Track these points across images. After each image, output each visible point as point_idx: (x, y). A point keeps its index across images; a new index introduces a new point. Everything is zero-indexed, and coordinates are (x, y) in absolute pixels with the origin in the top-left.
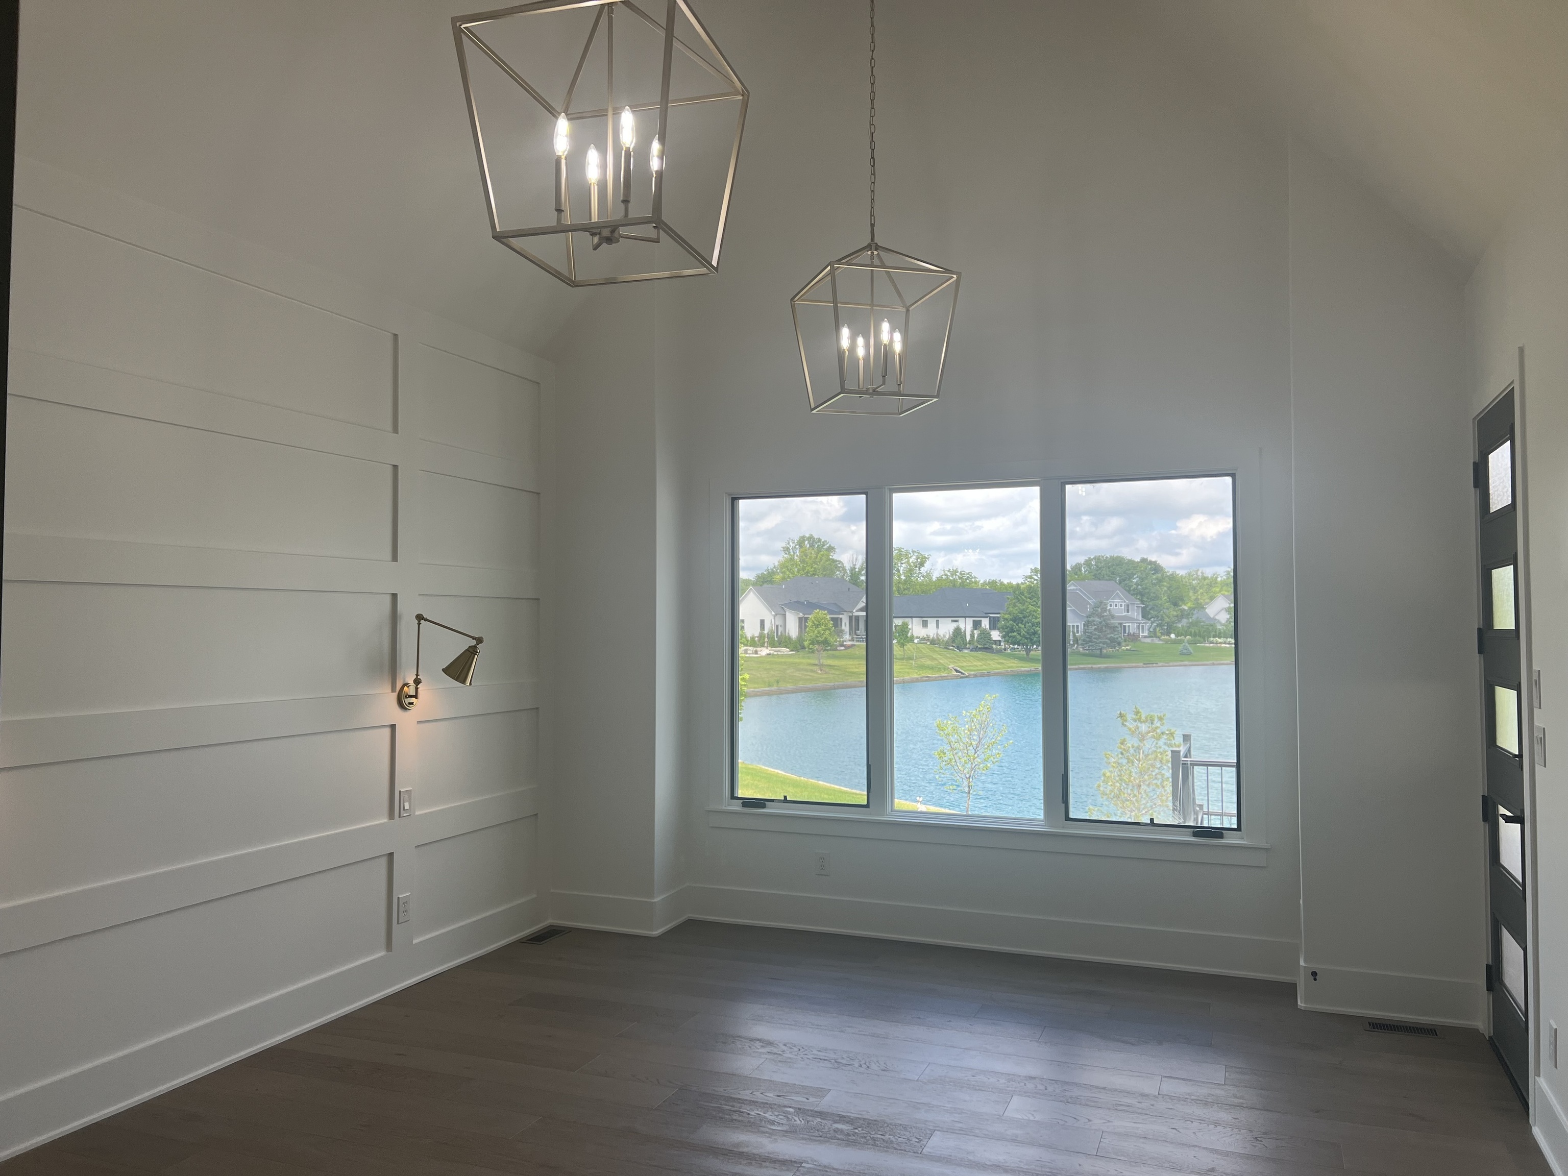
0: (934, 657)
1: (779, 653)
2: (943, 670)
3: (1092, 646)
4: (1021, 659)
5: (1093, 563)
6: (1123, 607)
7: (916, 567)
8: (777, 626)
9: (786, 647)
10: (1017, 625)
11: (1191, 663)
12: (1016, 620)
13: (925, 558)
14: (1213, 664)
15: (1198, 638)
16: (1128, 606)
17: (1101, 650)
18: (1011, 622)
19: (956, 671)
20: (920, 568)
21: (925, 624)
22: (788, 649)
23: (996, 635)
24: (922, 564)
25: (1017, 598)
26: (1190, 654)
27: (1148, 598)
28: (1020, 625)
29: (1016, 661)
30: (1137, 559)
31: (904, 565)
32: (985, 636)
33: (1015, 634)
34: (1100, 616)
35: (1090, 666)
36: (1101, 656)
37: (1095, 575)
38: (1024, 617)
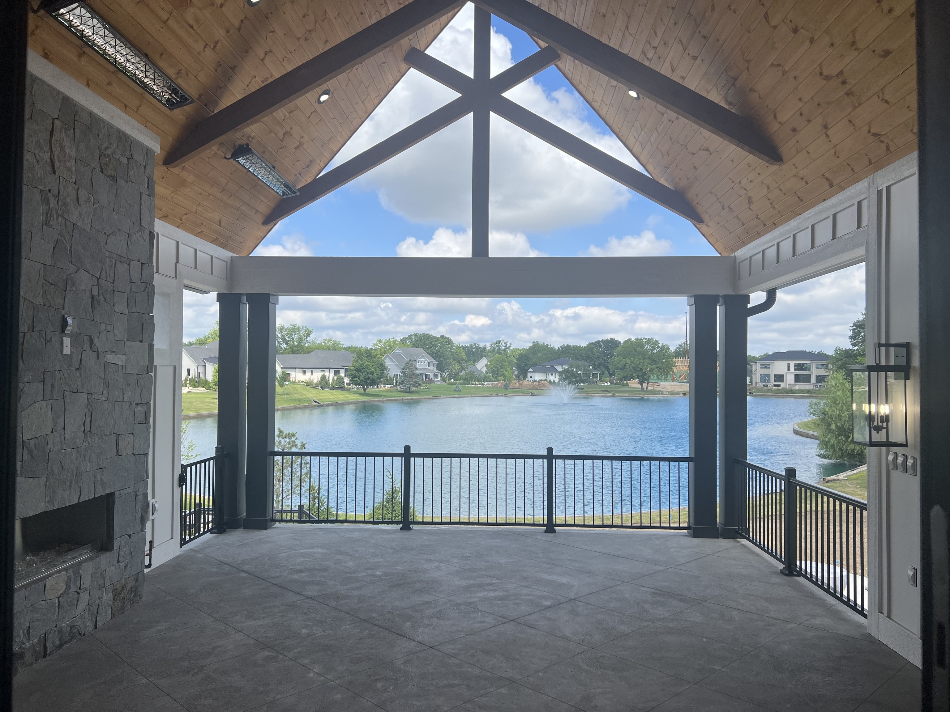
0: (304, 393)
1: (198, 391)
2: (306, 401)
3: (404, 386)
4: (360, 394)
5: (413, 337)
6: (426, 363)
7: (305, 337)
8: (199, 373)
9: (203, 387)
10: (358, 373)
11: (459, 396)
12: (358, 370)
13: (310, 331)
14: (472, 397)
15: (466, 382)
16: (429, 363)
17: (410, 388)
18: (355, 372)
19: (315, 402)
20: (307, 337)
21: (304, 372)
22: (204, 389)
23: (347, 380)
24: (308, 335)
25: (359, 357)
26: (460, 391)
27: (443, 359)
28: (360, 373)
29: (357, 395)
30: (438, 336)
31: (296, 335)
32: (341, 380)
33: (357, 379)
34: (409, 368)
35: (401, 398)
36: (410, 392)
37: (414, 345)
38: (363, 369)
